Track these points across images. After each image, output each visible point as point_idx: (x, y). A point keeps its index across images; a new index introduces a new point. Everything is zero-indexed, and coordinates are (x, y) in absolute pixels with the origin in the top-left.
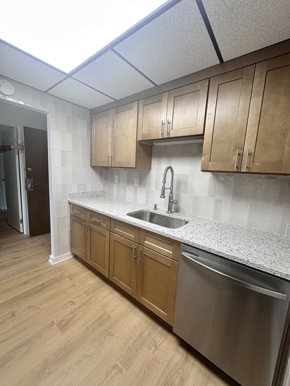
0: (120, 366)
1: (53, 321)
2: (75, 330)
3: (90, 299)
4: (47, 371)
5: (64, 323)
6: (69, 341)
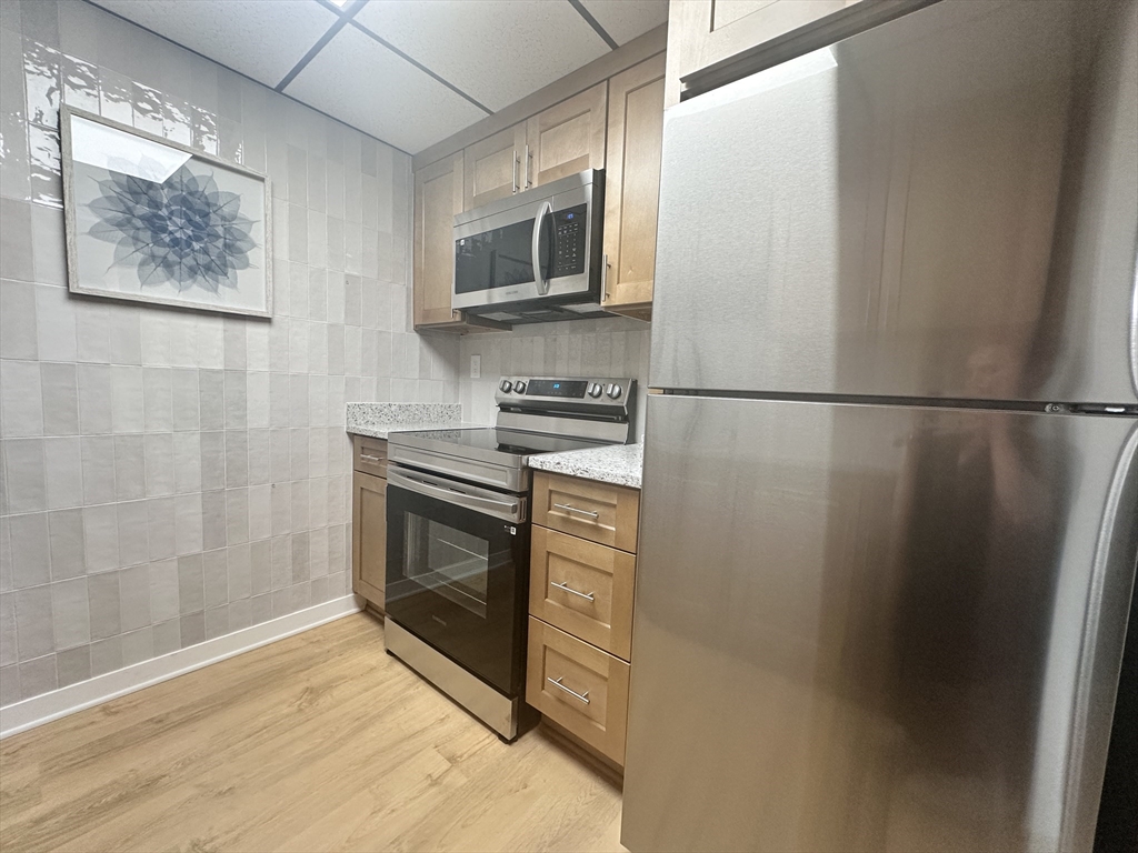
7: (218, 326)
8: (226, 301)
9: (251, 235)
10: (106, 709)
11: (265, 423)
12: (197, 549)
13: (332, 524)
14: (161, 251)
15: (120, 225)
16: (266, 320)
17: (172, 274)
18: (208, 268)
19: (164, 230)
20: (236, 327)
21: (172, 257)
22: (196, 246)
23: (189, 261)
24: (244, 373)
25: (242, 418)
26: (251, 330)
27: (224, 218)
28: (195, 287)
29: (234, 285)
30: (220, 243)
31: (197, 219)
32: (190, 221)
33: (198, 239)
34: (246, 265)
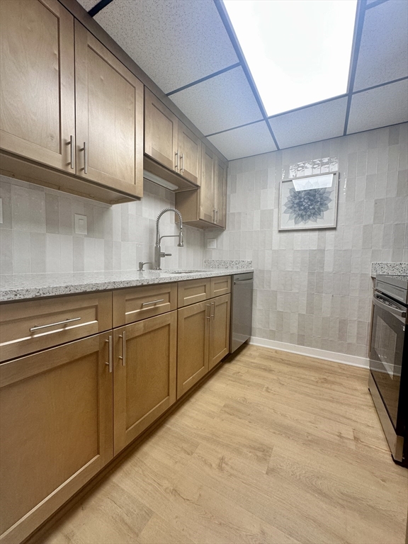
0: (264, 389)
1: (267, 473)
2: (260, 434)
3: (205, 438)
4: (310, 438)
5: (260, 454)
6: (274, 433)
7: (316, 233)
8: (320, 224)
9: (330, 197)
10: (276, 351)
11: (331, 270)
12: (305, 313)
13: (360, 320)
14: (301, 212)
15: (291, 208)
16: (334, 229)
17: (303, 219)
18: (314, 214)
19: (302, 205)
20: (322, 233)
21: (304, 213)
22: (311, 207)
23: (309, 213)
24: (324, 250)
25: (323, 267)
26: (328, 233)
27: (320, 194)
28: (310, 221)
29: (322, 218)
30: (319, 204)
31: (312, 198)
32: (310, 200)
33: (311, 205)
34: (327, 209)
